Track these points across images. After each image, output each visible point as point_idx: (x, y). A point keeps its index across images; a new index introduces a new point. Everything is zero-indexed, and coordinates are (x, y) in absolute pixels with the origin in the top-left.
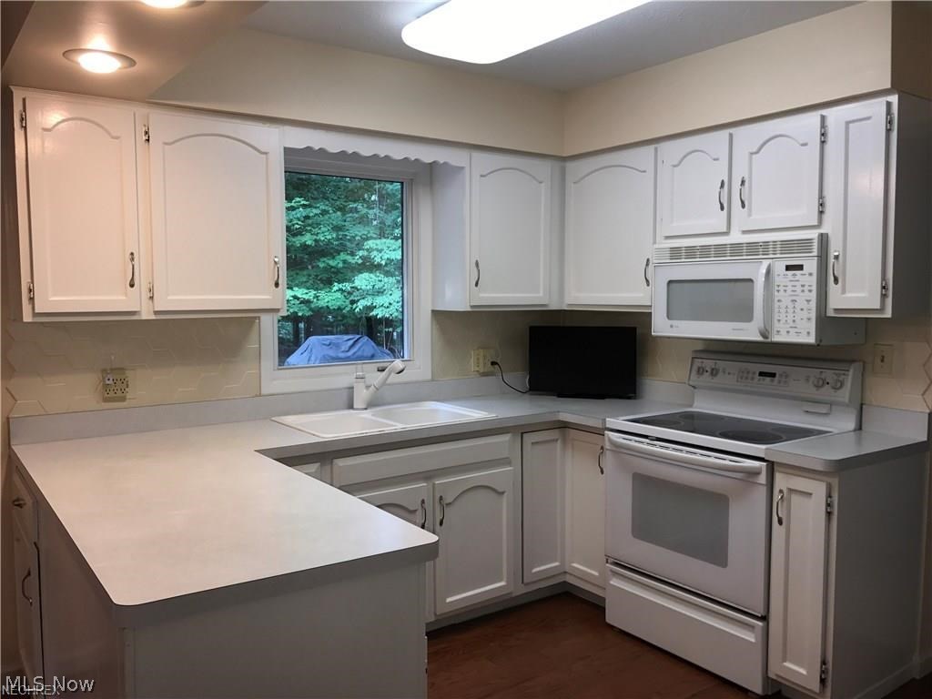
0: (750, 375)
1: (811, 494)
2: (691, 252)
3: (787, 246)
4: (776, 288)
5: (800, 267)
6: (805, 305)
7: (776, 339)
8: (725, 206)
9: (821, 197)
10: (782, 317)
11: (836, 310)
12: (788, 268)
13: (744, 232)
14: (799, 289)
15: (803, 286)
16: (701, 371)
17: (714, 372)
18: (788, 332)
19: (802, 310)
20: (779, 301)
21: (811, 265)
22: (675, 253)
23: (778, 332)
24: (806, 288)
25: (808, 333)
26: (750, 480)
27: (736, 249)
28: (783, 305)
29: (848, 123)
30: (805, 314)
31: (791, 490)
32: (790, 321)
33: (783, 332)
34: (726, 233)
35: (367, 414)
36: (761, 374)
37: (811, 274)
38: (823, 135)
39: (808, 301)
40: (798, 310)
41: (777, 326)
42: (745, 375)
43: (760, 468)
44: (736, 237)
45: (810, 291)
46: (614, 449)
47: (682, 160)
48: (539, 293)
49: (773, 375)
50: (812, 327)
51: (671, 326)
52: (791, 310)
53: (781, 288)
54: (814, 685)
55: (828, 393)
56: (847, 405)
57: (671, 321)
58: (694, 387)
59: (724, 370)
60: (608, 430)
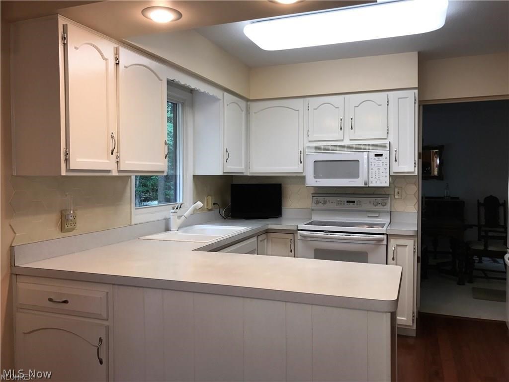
0: (342, 203)
1: (406, 246)
2: (326, 148)
3: (375, 146)
4: (370, 164)
5: (381, 155)
6: (384, 171)
7: (371, 185)
8: (342, 128)
9: (388, 127)
10: (374, 175)
11: (394, 172)
12: (376, 155)
13: (351, 140)
14: (381, 164)
15: (383, 163)
16: (317, 203)
17: (325, 203)
18: (376, 182)
19: (382, 172)
20: (372, 169)
21: (386, 154)
22: (318, 148)
23: (372, 182)
24: (384, 164)
25: (386, 182)
26: (379, 243)
27: (350, 147)
28: (373, 171)
29: (398, 98)
30: (384, 175)
31: (397, 245)
32: (377, 177)
33: (374, 182)
34: (342, 140)
35: (180, 233)
36: (347, 202)
37: (386, 158)
38: (388, 102)
39: (385, 169)
40: (381, 173)
41: (371, 179)
42: (340, 203)
43: (384, 238)
44: (347, 142)
45: (386, 165)
46: (303, 239)
47: (319, 107)
48: (242, 166)
49: (354, 202)
50: (387, 179)
51: (317, 182)
52: (377, 173)
53: (373, 164)
54: (410, 323)
55: (379, 208)
56: (388, 212)
57: (317, 180)
58: (313, 210)
59: (329, 201)
60: (299, 230)
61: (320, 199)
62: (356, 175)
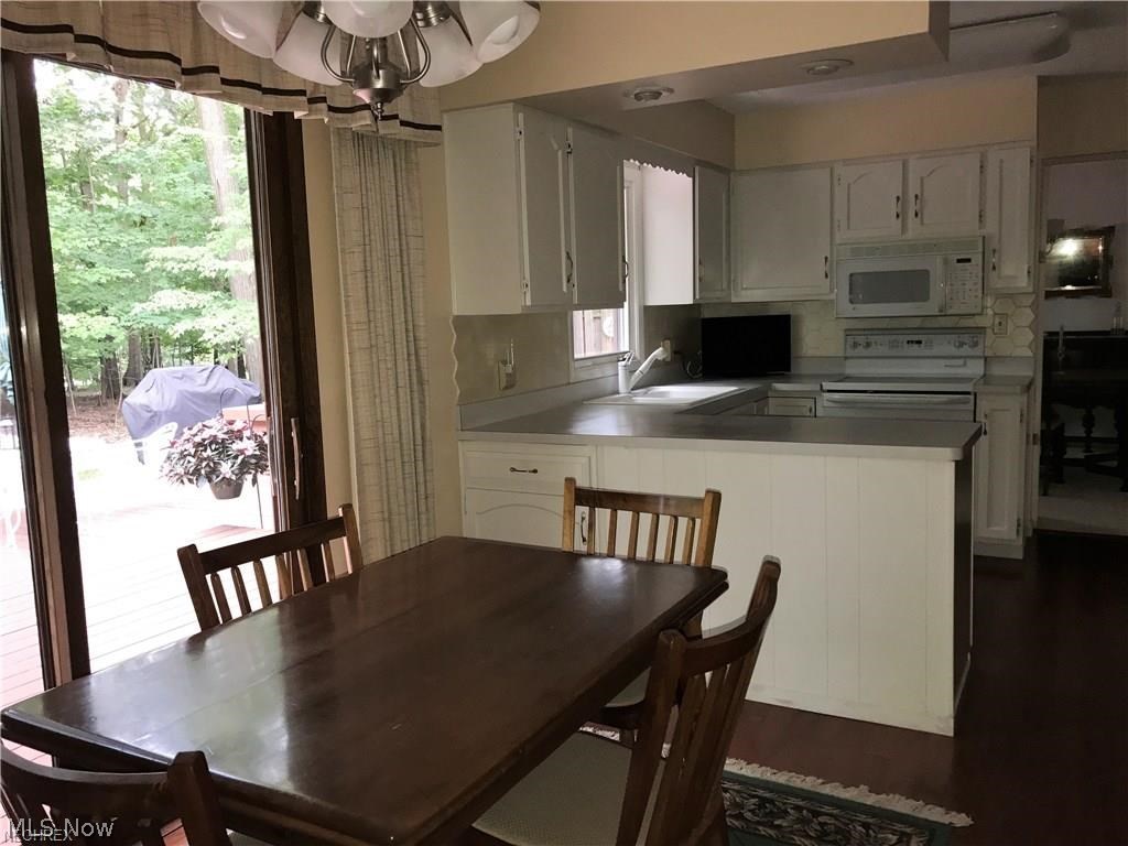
0: (899, 344)
5: (969, 260)
7: (950, 312)
8: (900, 215)
9: (981, 210)
10: (955, 296)
12: (959, 261)
14: (968, 275)
15: (971, 273)
16: (855, 345)
17: (868, 345)
18: (960, 307)
19: (970, 290)
20: (952, 284)
21: (977, 259)
22: (856, 251)
23: (951, 307)
24: (974, 275)
25: (977, 307)
27: (913, 248)
28: (955, 287)
30: (973, 293)
31: (992, 410)
32: (960, 298)
33: (956, 306)
36: (908, 342)
37: (977, 265)
38: (981, 168)
39: (976, 284)
40: (967, 291)
41: (950, 303)
42: (895, 344)
45: (977, 277)
46: (833, 405)
47: (858, 179)
49: (919, 342)
50: (979, 301)
51: (854, 309)
52: (960, 291)
53: (954, 276)
54: (1014, 536)
55: (966, 350)
56: (980, 357)
57: (854, 306)
58: (846, 358)
59: (876, 343)
60: (824, 391)
61: (861, 339)
62: (923, 295)
